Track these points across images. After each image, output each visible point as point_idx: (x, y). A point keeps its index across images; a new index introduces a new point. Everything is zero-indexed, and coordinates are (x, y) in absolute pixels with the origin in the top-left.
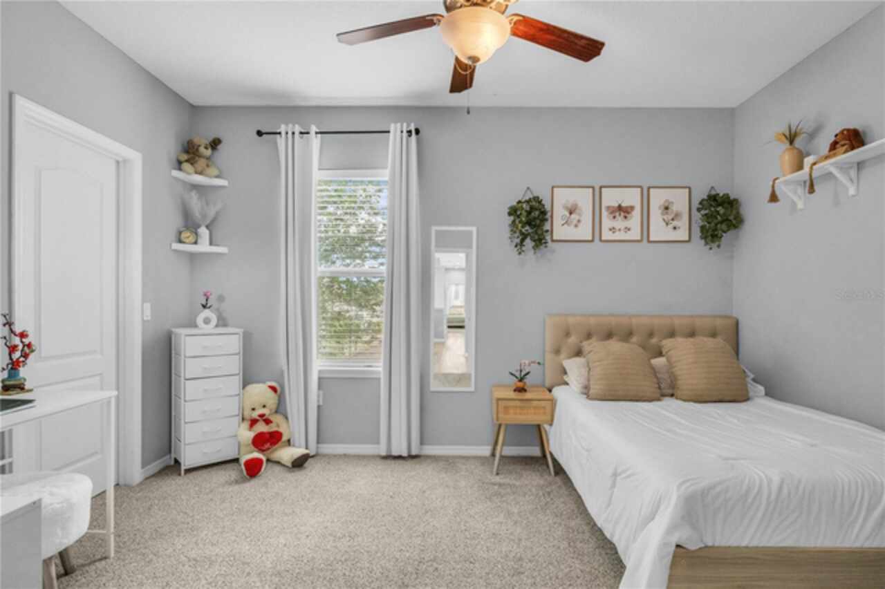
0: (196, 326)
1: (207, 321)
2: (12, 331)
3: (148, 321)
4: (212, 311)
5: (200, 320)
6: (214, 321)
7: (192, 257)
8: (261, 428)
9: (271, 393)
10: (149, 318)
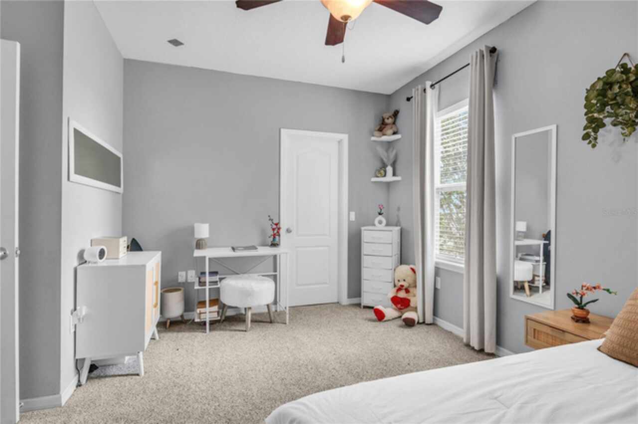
0: (374, 225)
1: (380, 222)
2: (273, 223)
3: (352, 221)
4: (383, 217)
5: (376, 222)
6: (384, 222)
7: (388, 184)
8: (402, 294)
9: (410, 272)
10: (354, 219)
